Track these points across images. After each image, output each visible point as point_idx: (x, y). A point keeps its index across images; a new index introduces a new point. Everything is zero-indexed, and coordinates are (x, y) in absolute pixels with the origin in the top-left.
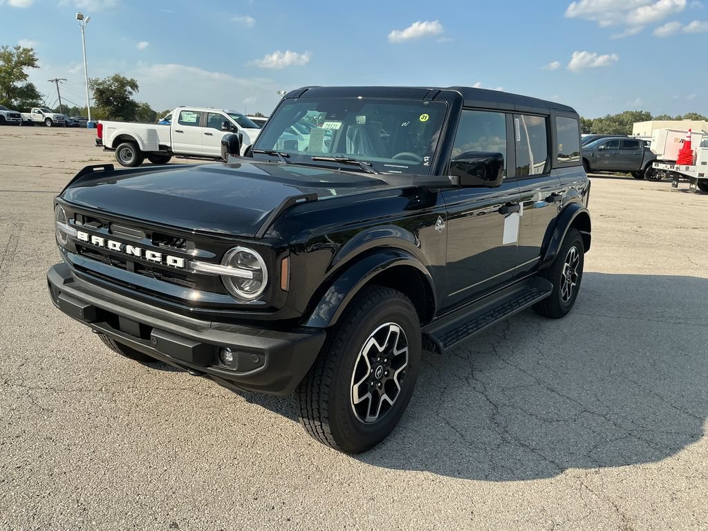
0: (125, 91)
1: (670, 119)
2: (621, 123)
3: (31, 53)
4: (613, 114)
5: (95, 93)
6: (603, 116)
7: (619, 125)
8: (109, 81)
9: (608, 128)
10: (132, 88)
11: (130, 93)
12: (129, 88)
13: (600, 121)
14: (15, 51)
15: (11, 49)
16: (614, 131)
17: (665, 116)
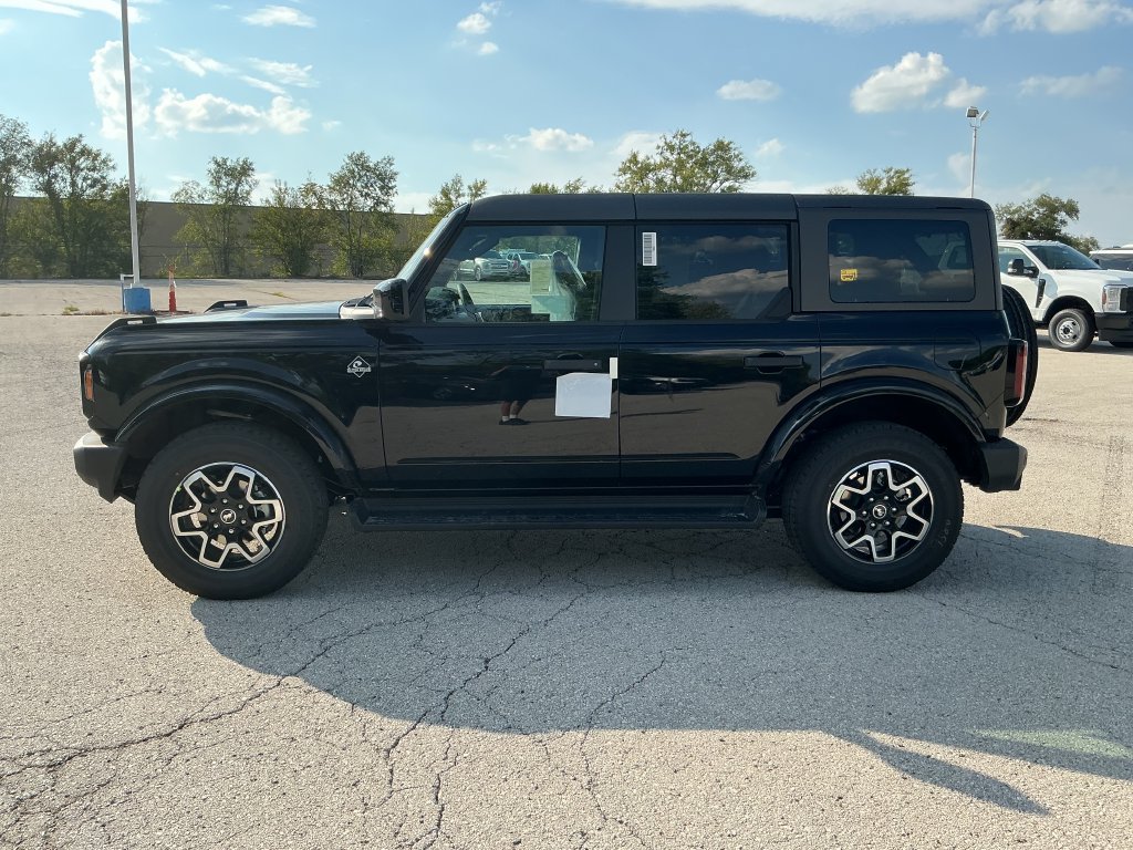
0: (1055, 219)
3: (906, 176)
5: (1004, 227)
8: (1029, 206)
10: (1067, 214)
11: (1063, 222)
12: (1062, 215)
14: (884, 175)
15: (880, 173)
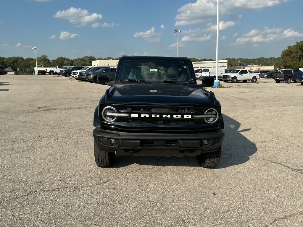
1: (102, 59)
2: (85, 61)
4: (81, 58)
6: (77, 58)
7: (84, 62)
9: (80, 63)
13: (76, 60)
16: (83, 64)
17: (100, 58)
